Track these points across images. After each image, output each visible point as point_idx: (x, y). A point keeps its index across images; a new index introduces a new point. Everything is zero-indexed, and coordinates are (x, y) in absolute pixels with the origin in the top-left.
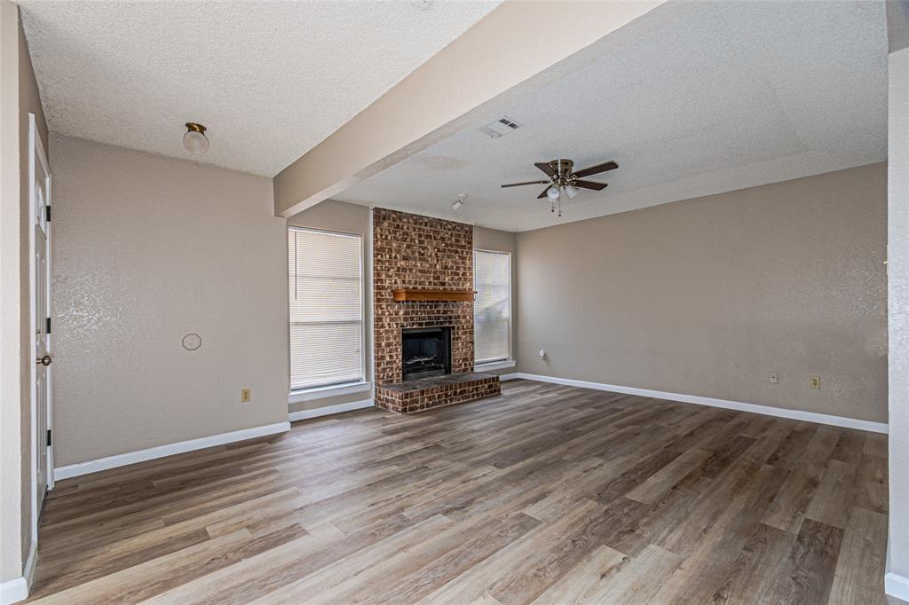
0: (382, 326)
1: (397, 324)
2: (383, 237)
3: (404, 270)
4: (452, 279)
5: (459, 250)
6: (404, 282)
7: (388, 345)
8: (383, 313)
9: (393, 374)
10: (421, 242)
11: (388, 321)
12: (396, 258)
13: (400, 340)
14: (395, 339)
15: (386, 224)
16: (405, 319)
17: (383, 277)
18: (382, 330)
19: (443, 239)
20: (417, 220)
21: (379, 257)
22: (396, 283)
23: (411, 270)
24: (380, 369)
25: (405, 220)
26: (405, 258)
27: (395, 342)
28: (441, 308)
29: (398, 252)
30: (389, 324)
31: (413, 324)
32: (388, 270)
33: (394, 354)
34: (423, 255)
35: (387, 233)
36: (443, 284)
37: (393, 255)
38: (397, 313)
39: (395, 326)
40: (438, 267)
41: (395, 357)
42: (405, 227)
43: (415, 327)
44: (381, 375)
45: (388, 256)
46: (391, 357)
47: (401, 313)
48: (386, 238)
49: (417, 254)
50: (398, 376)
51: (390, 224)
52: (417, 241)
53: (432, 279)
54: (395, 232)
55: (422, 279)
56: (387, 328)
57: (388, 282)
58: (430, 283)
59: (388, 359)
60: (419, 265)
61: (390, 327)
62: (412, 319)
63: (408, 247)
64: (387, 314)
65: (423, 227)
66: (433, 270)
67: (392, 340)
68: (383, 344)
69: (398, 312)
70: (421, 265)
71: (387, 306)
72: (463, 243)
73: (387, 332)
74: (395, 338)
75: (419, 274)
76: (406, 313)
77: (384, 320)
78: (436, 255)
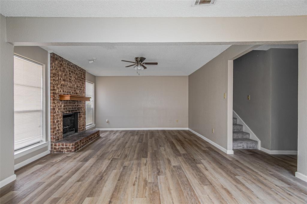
0: (55, 113)
1: (61, 111)
2: (56, 68)
3: (64, 86)
4: (80, 91)
5: (82, 80)
6: (63, 91)
7: (57, 122)
8: (55, 106)
9: (59, 136)
10: (70, 74)
11: (57, 110)
12: (60, 79)
13: (62, 119)
14: (60, 119)
15: (57, 62)
16: (64, 109)
17: (56, 88)
18: (55, 114)
19: (77, 74)
20: (69, 63)
21: (54, 78)
22: (60, 91)
23: (66, 86)
24: (54, 134)
25: (64, 62)
26: (64, 80)
27: (60, 120)
28: (76, 104)
29: (62, 76)
30: (58, 111)
31: (67, 111)
32: (58, 85)
33: (60, 126)
34: (70, 80)
35: (57, 67)
36: (77, 93)
37: (60, 78)
38: (61, 106)
39: (60, 112)
40: (75, 86)
41: (60, 127)
42: (64, 66)
43: (67, 112)
44: (55, 137)
45: (57, 78)
46: (59, 127)
47: (63, 106)
48: (57, 69)
49: (68, 79)
50: (61, 136)
51: (58, 62)
52: (68, 73)
53: (73, 91)
54: (60, 67)
55: (70, 91)
56: (57, 113)
57: (57, 91)
58: (73, 92)
59: (57, 128)
60: (69, 84)
61: (58, 113)
62: (66, 108)
63: (65, 75)
64: (57, 106)
65: (71, 67)
66: (74, 87)
67: (59, 119)
68: (55, 121)
69: (61, 105)
70: (70, 84)
71: (57, 102)
72: (83, 77)
73: (57, 115)
74: (60, 118)
75: (69, 88)
76: (64, 106)
77: (56, 109)
78: (75, 80)
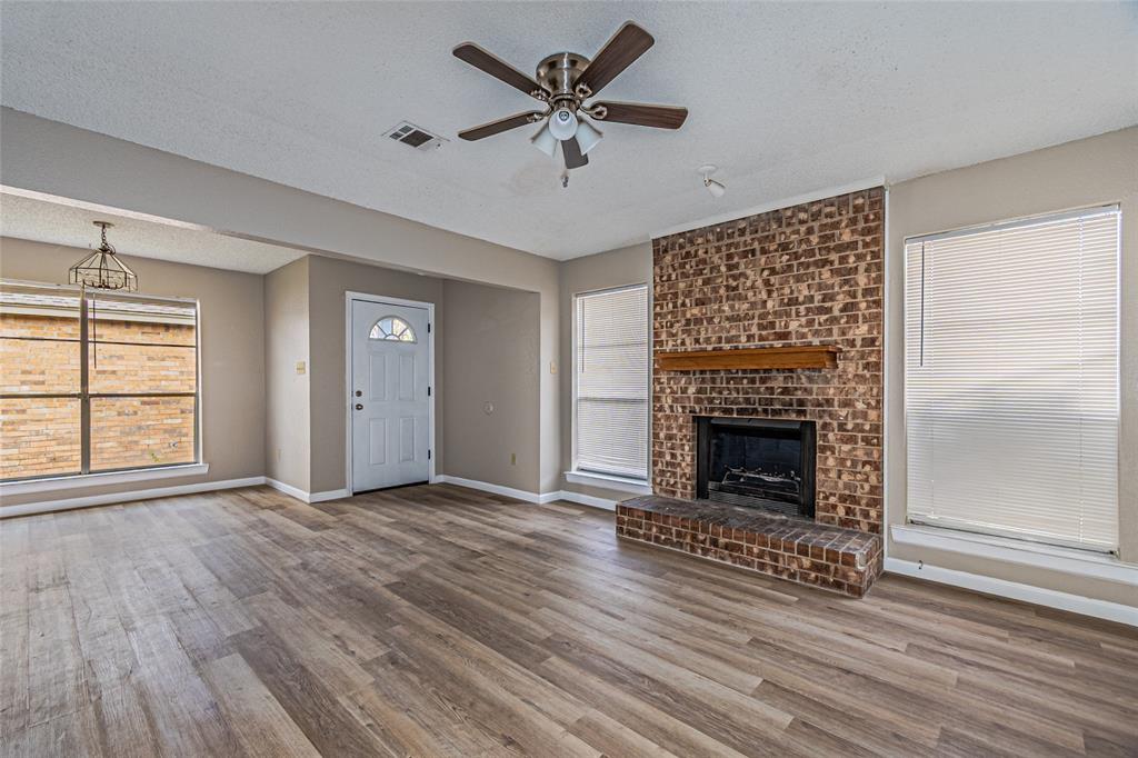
0: (661, 409)
1: (684, 407)
2: (665, 278)
3: (698, 321)
4: (810, 323)
5: (834, 257)
6: (697, 341)
7: (670, 437)
8: (662, 390)
9: (676, 483)
10: (730, 268)
11: (670, 401)
12: (683, 305)
13: (689, 432)
14: (680, 430)
15: (668, 258)
16: (698, 401)
17: (664, 337)
18: (660, 415)
19: (784, 247)
20: (723, 232)
21: (658, 309)
22: (683, 343)
23: (710, 320)
24: (657, 469)
25: (700, 240)
26: (700, 303)
27: (679, 435)
28: (778, 382)
29: (688, 294)
30: (671, 407)
31: (712, 410)
32: (672, 326)
33: (678, 452)
34: (736, 288)
35: (670, 271)
36: (784, 336)
37: (680, 302)
38: (684, 391)
39: (680, 410)
40: (770, 304)
41: (680, 458)
42: (700, 252)
43: (716, 414)
44: (658, 480)
45: (671, 305)
46: (673, 456)
47: (692, 390)
48: (669, 279)
49: (722, 291)
50: (685, 487)
51: (674, 256)
52: (723, 269)
53: (754, 330)
54: (683, 266)
55: (733, 333)
56: (668, 412)
57: (670, 343)
58: (750, 338)
59: (668, 458)
60: (726, 308)
61: (672, 411)
62: (711, 401)
63: (706, 282)
64: (668, 391)
65: (737, 239)
66: (757, 313)
67: (675, 431)
68: (662, 435)
69: (686, 388)
70: (732, 307)
71: (669, 379)
72: (847, 237)
73: (668, 418)
74: (680, 428)
75: (727, 325)
76: (699, 391)
77: (664, 400)
78: (767, 283)
